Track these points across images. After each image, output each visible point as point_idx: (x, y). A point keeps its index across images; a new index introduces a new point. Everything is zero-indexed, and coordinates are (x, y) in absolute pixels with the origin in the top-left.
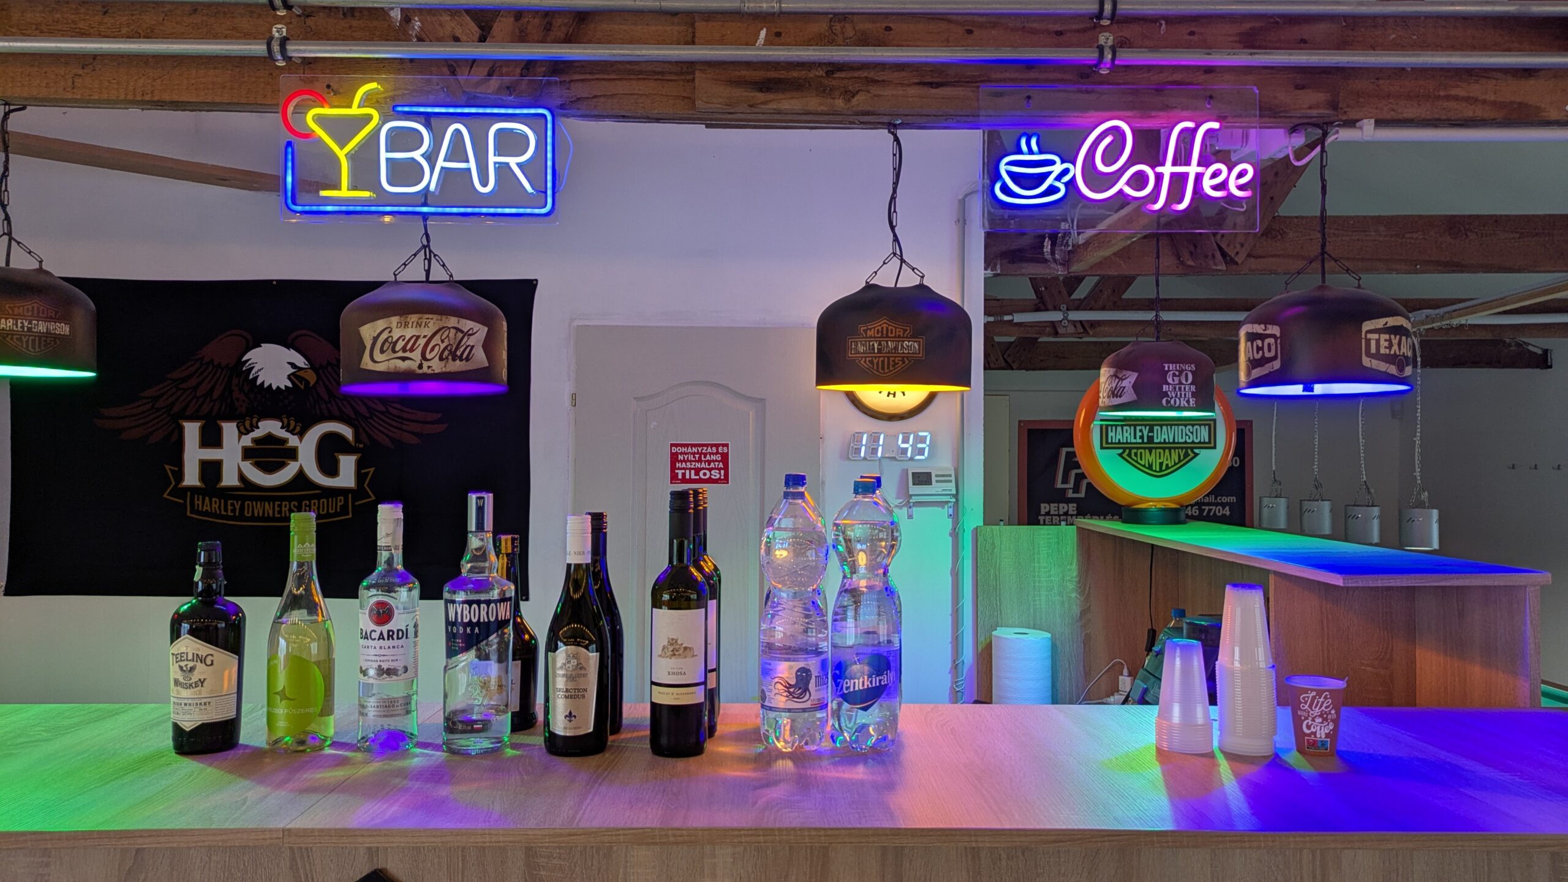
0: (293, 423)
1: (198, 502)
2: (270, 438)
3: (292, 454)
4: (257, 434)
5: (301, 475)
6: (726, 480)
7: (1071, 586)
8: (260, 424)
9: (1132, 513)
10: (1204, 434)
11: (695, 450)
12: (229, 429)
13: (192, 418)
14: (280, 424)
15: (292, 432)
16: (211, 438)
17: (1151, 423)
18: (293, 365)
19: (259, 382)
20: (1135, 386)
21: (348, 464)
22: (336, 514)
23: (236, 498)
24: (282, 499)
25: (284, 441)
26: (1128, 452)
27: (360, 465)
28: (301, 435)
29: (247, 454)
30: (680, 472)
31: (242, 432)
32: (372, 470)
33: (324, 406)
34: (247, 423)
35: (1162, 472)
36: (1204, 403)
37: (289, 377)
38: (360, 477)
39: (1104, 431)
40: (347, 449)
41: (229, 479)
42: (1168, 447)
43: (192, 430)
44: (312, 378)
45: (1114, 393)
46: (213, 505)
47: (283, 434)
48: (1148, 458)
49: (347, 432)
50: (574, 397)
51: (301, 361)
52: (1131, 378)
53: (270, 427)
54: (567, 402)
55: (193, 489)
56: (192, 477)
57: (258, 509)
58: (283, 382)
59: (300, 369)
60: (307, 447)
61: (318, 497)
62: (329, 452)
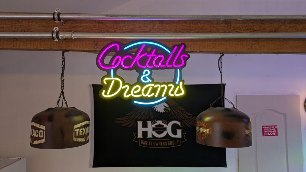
0: (165, 121)
1: (142, 142)
2: (159, 125)
3: (165, 129)
4: (156, 124)
5: (167, 134)
6: (277, 135)
8: (157, 122)
11: (269, 127)
12: (149, 123)
13: (140, 120)
14: (162, 121)
15: (165, 124)
16: (145, 125)
18: (165, 106)
19: (156, 111)
21: (179, 132)
22: (177, 145)
23: (151, 141)
24: (163, 141)
25: (163, 126)
27: (182, 132)
29: (154, 129)
30: (265, 133)
31: (153, 124)
32: (185, 133)
33: (173, 117)
34: (154, 121)
37: (164, 109)
38: (183, 135)
40: (179, 128)
41: (149, 136)
43: (140, 123)
46: (145, 143)
47: (163, 124)
49: (179, 123)
51: (167, 105)
53: (160, 122)
55: (140, 139)
56: (140, 136)
57: (157, 143)
58: (163, 111)
59: (167, 107)
60: (169, 127)
61: (172, 140)
62: (174, 129)
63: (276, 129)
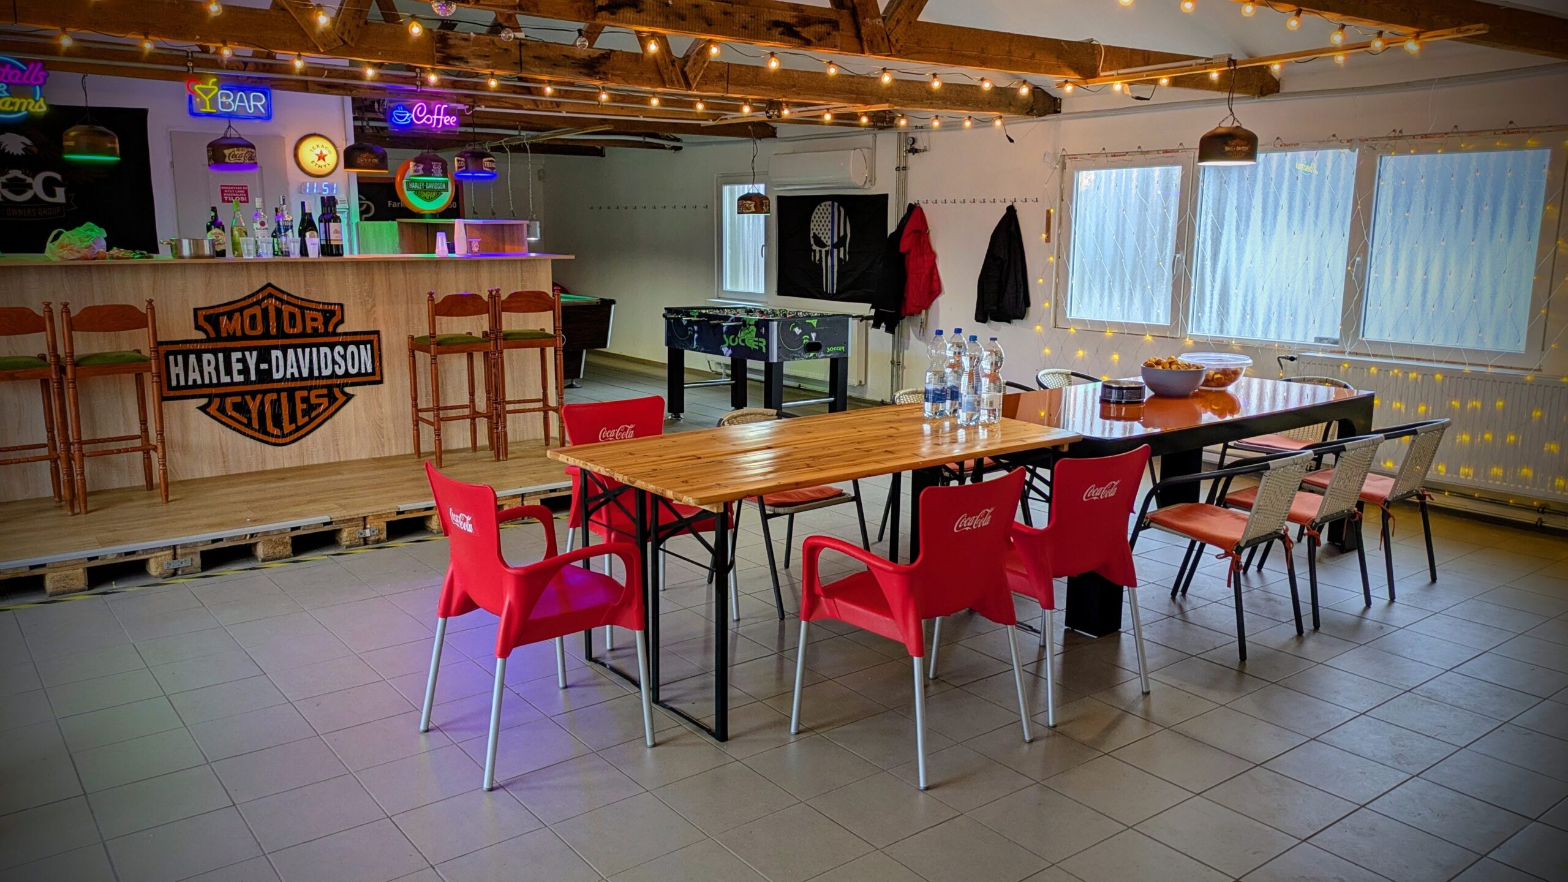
0: (28, 172)
2: (16, 178)
3: (30, 186)
4: (8, 176)
5: (35, 196)
6: (247, 202)
7: (397, 245)
8: (10, 172)
9: (420, 216)
10: (444, 186)
11: (232, 188)
14: (21, 172)
15: (28, 176)
17: (425, 182)
18: (24, 144)
19: (6, 151)
20: (423, 169)
21: (60, 192)
22: (56, 215)
24: (26, 207)
25: (25, 180)
26: (417, 192)
27: (66, 192)
28: (33, 177)
29: (4, 186)
30: (226, 198)
32: (73, 195)
33: (44, 164)
35: (430, 200)
36: (445, 174)
37: (23, 149)
38: (67, 198)
39: (408, 184)
40: (60, 185)
42: (431, 190)
44: (35, 150)
45: (416, 171)
47: (23, 177)
48: (425, 194)
49: (58, 177)
50: (172, 163)
51: (28, 142)
52: (422, 166)
53: (16, 173)
54: (168, 165)
57: (14, 212)
58: (20, 152)
59: (29, 146)
60: (37, 185)
61: (46, 207)
62: (49, 186)
63: (246, 192)
